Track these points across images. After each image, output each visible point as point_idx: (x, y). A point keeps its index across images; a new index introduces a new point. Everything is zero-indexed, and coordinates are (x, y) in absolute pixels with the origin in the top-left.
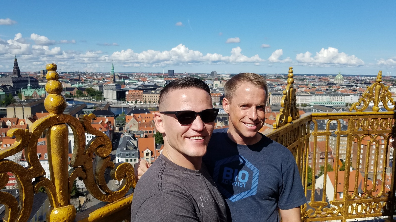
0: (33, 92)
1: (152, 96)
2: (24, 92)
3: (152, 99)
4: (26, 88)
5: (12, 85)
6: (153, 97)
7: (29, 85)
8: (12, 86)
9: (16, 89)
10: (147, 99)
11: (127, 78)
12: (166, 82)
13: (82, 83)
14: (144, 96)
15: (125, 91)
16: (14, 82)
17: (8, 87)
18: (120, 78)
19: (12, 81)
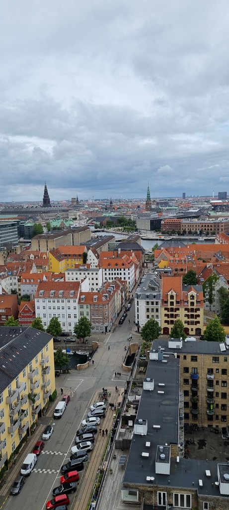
0: (60, 223)
1: (193, 226)
2: (52, 223)
3: (193, 229)
6: (195, 226)
7: (58, 215)
10: (187, 230)
11: (166, 204)
12: (213, 208)
13: (114, 212)
14: (183, 226)
15: (161, 220)
18: (158, 204)
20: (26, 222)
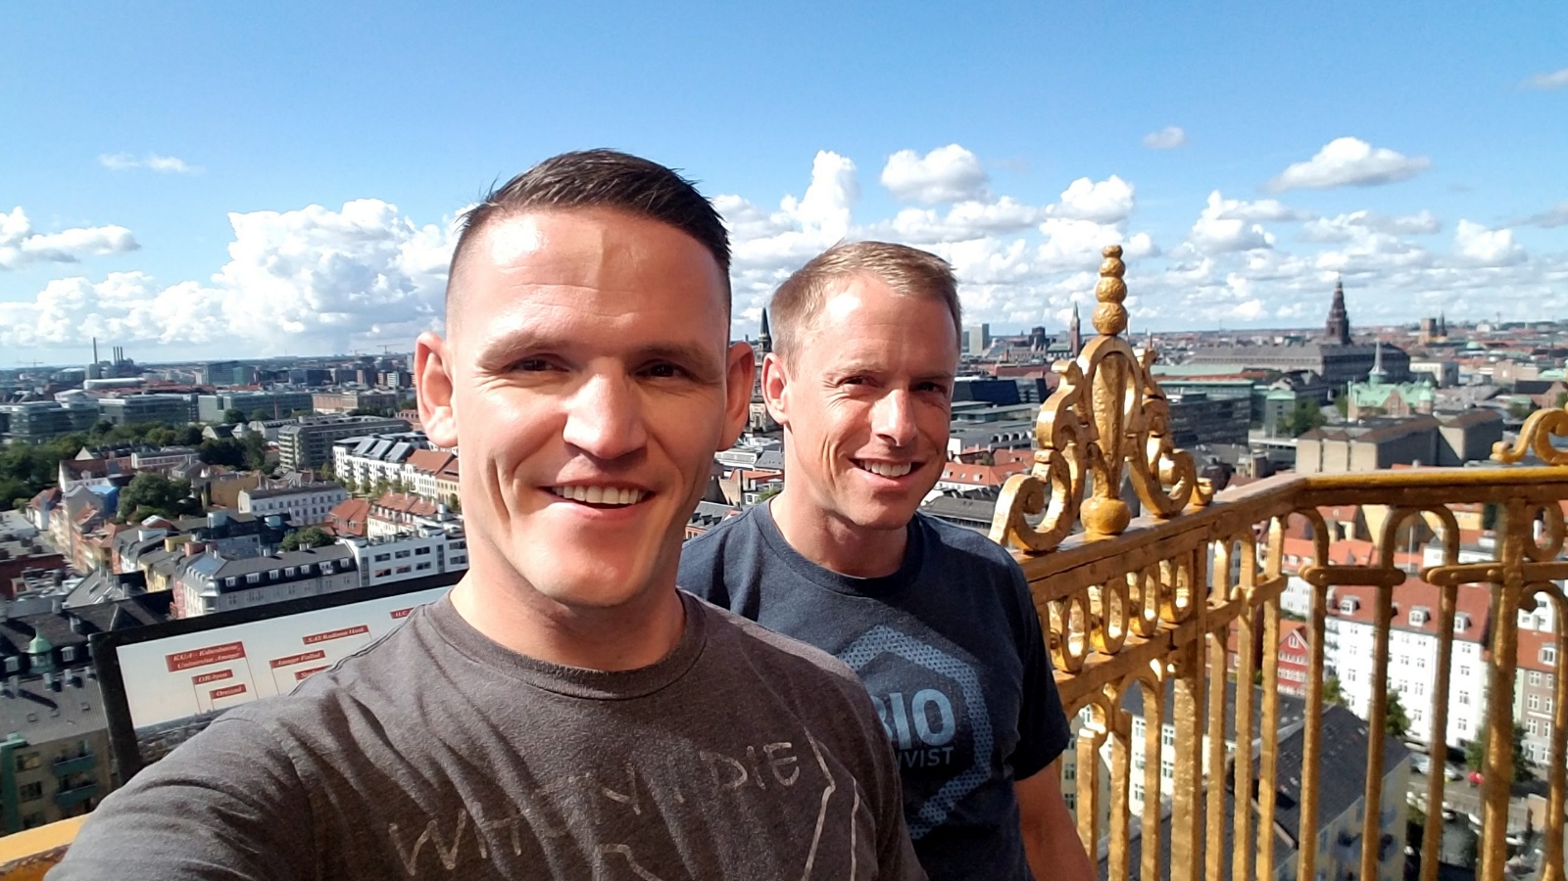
0: (1387, 395)
2: (1358, 392)
4: (1365, 379)
5: (1319, 369)
7: (1376, 371)
8: (1320, 373)
9: (1332, 382)
16: (1326, 361)
17: (1307, 378)
19: (1319, 359)
20: (1272, 387)
